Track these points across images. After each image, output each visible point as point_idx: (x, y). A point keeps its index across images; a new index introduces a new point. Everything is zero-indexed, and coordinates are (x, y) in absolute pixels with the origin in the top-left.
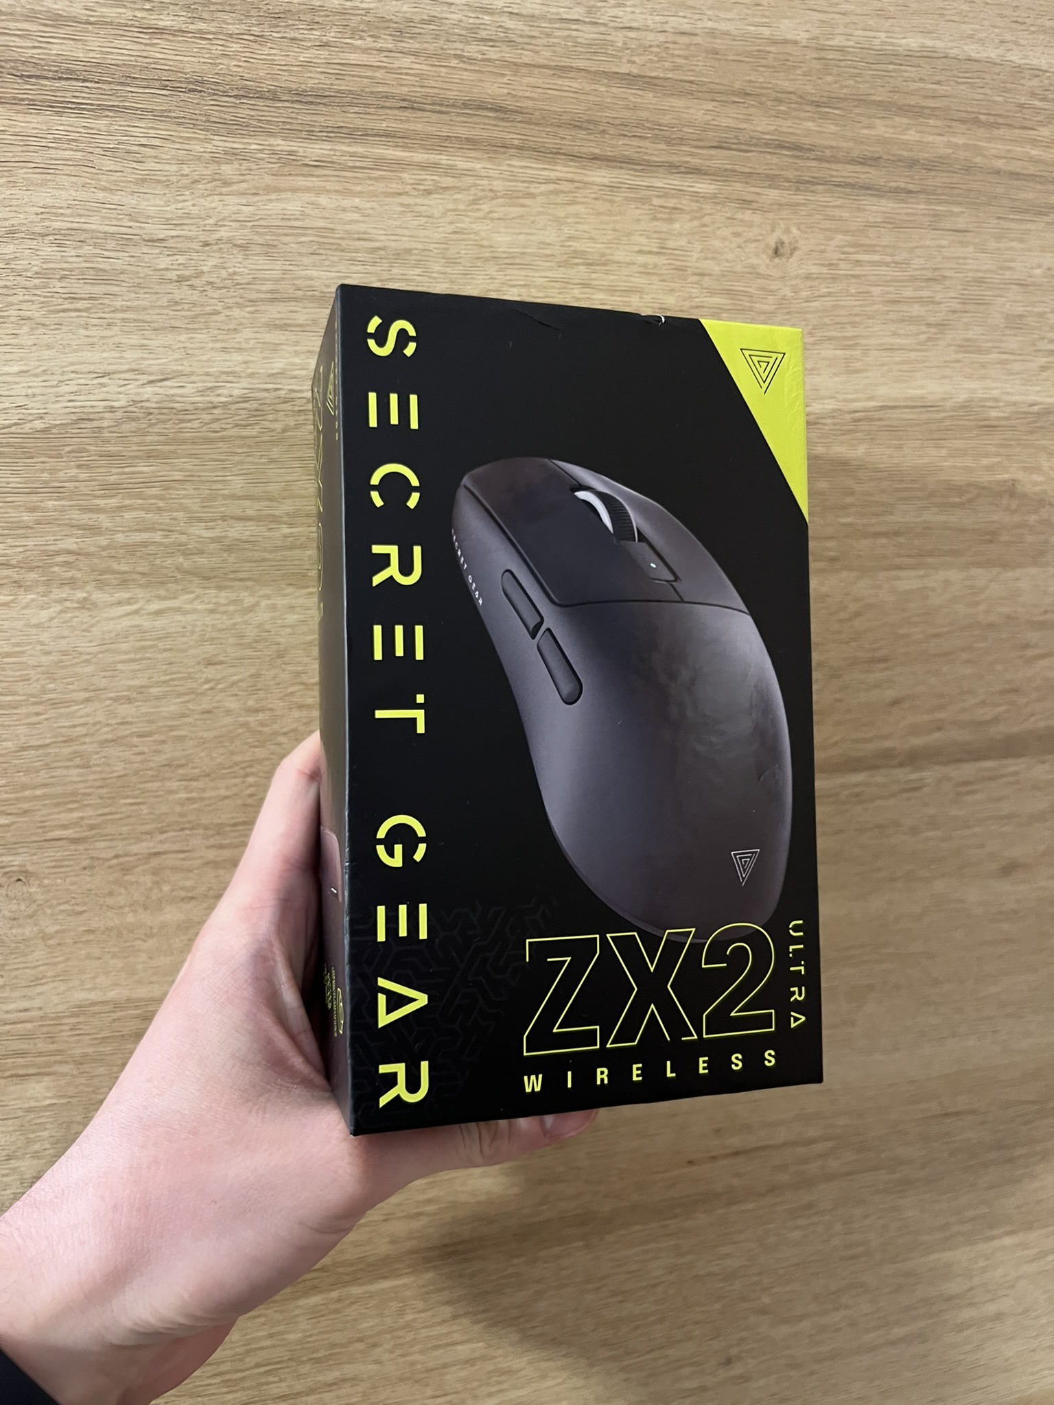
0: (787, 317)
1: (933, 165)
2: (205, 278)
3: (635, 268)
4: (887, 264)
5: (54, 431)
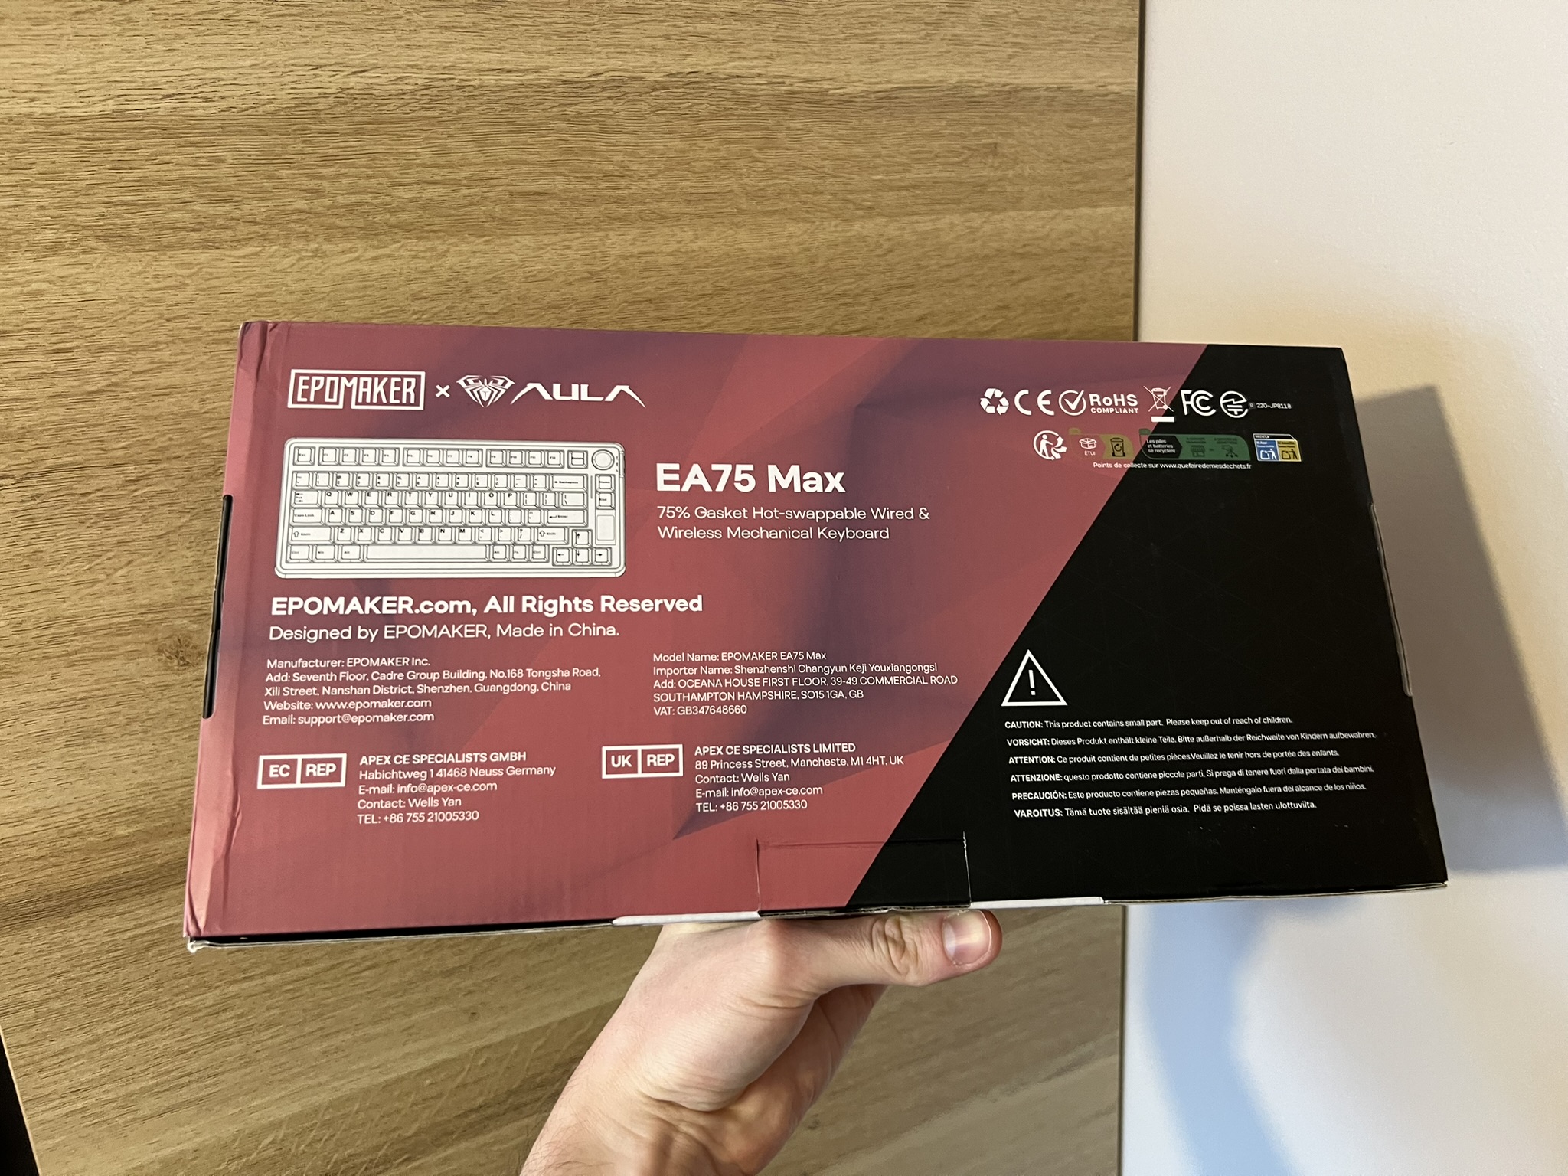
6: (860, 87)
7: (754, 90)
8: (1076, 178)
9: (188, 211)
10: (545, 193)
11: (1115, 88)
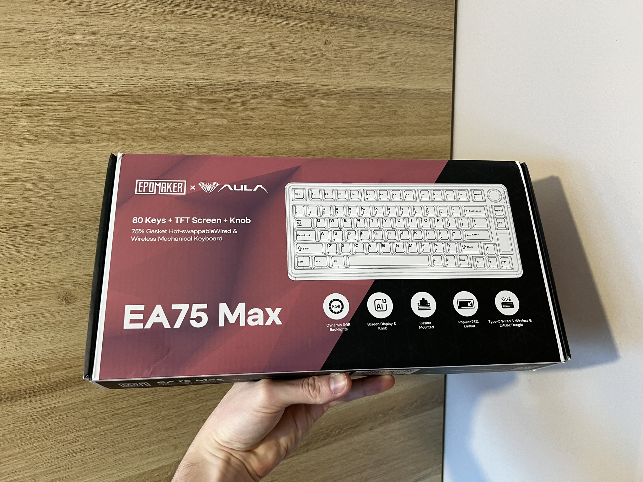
0: (329, 62)
1: (368, 19)
2: (162, 48)
3: (286, 47)
4: (357, 47)
5: (119, 93)
6: (343, 88)
7: (302, 89)
8: (427, 124)
9: (81, 129)
10: (218, 125)
11: (443, 90)
